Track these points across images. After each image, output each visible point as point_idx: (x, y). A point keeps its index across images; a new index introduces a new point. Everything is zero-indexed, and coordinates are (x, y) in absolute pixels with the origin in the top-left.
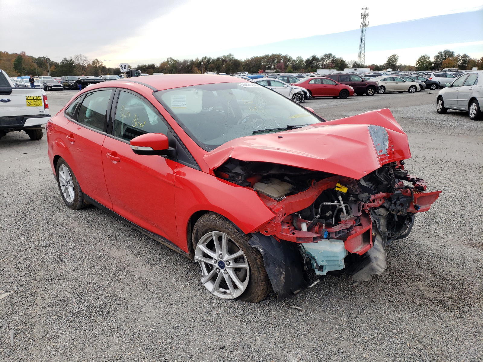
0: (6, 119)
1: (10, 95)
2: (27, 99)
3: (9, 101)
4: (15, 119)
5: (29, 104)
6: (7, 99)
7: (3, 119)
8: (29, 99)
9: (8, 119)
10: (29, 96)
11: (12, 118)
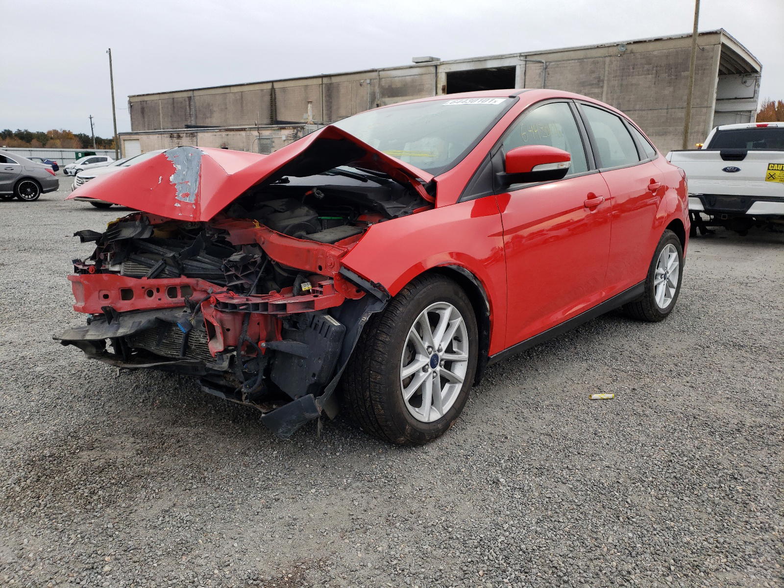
0: (724, 199)
1: (743, 161)
2: (769, 169)
3: (738, 170)
4: (739, 200)
5: (771, 177)
6: (735, 168)
7: (721, 198)
8: (773, 170)
9: (728, 199)
10: (774, 164)
11: (736, 198)
